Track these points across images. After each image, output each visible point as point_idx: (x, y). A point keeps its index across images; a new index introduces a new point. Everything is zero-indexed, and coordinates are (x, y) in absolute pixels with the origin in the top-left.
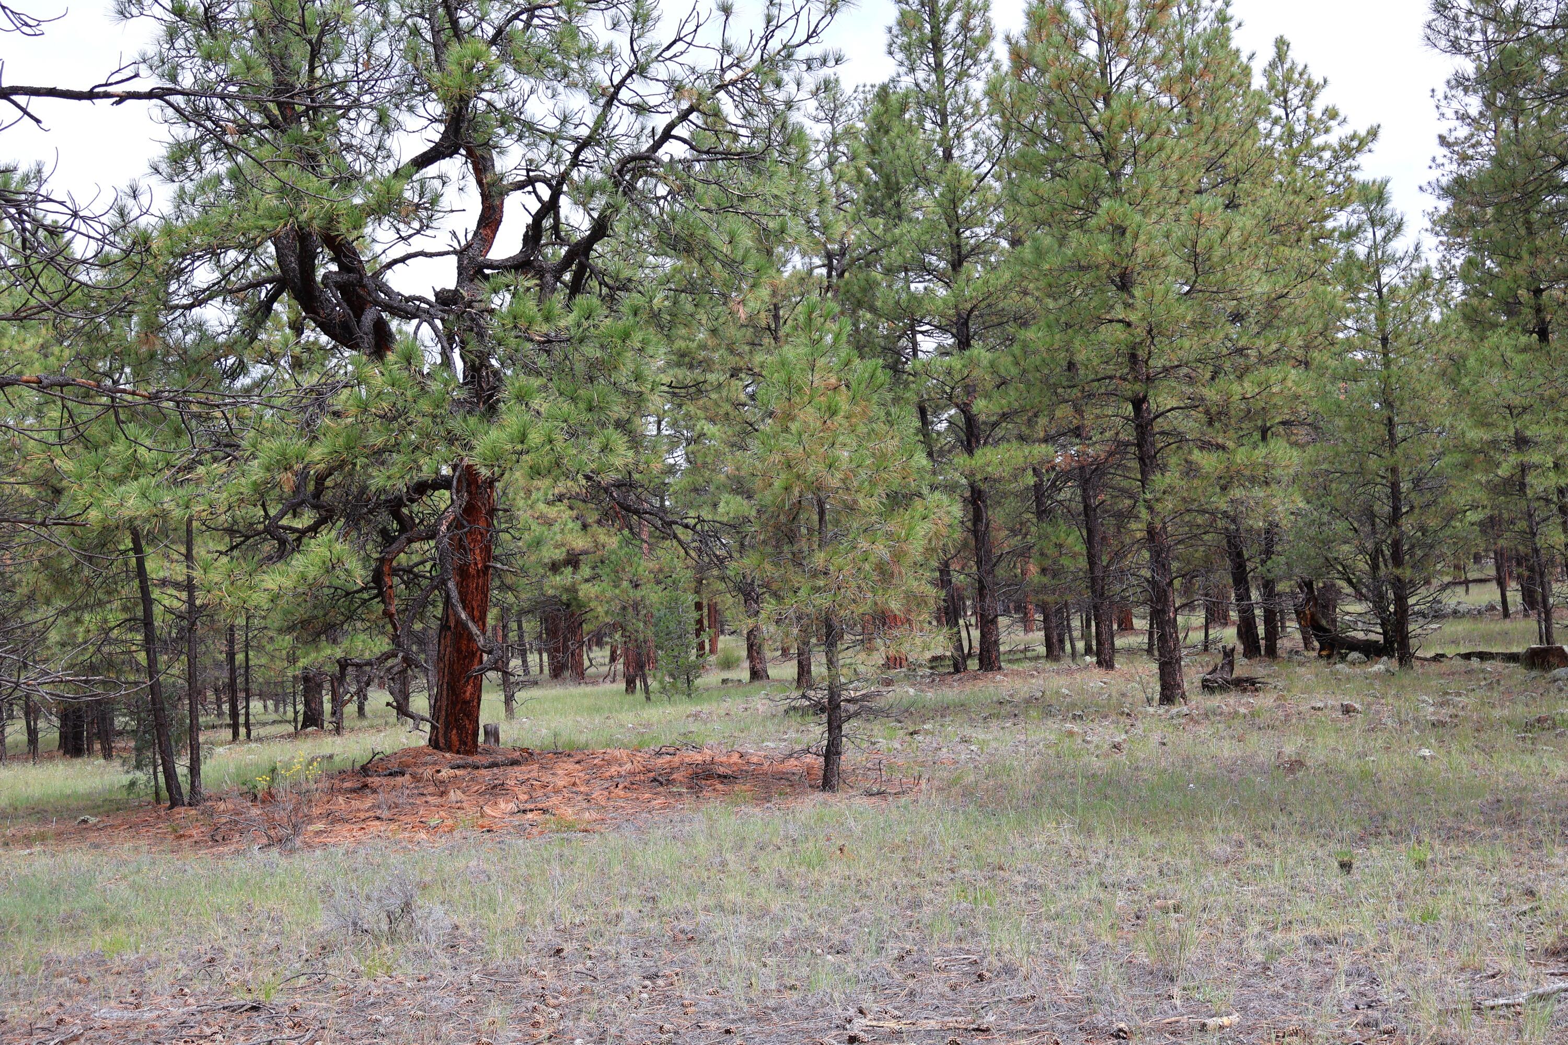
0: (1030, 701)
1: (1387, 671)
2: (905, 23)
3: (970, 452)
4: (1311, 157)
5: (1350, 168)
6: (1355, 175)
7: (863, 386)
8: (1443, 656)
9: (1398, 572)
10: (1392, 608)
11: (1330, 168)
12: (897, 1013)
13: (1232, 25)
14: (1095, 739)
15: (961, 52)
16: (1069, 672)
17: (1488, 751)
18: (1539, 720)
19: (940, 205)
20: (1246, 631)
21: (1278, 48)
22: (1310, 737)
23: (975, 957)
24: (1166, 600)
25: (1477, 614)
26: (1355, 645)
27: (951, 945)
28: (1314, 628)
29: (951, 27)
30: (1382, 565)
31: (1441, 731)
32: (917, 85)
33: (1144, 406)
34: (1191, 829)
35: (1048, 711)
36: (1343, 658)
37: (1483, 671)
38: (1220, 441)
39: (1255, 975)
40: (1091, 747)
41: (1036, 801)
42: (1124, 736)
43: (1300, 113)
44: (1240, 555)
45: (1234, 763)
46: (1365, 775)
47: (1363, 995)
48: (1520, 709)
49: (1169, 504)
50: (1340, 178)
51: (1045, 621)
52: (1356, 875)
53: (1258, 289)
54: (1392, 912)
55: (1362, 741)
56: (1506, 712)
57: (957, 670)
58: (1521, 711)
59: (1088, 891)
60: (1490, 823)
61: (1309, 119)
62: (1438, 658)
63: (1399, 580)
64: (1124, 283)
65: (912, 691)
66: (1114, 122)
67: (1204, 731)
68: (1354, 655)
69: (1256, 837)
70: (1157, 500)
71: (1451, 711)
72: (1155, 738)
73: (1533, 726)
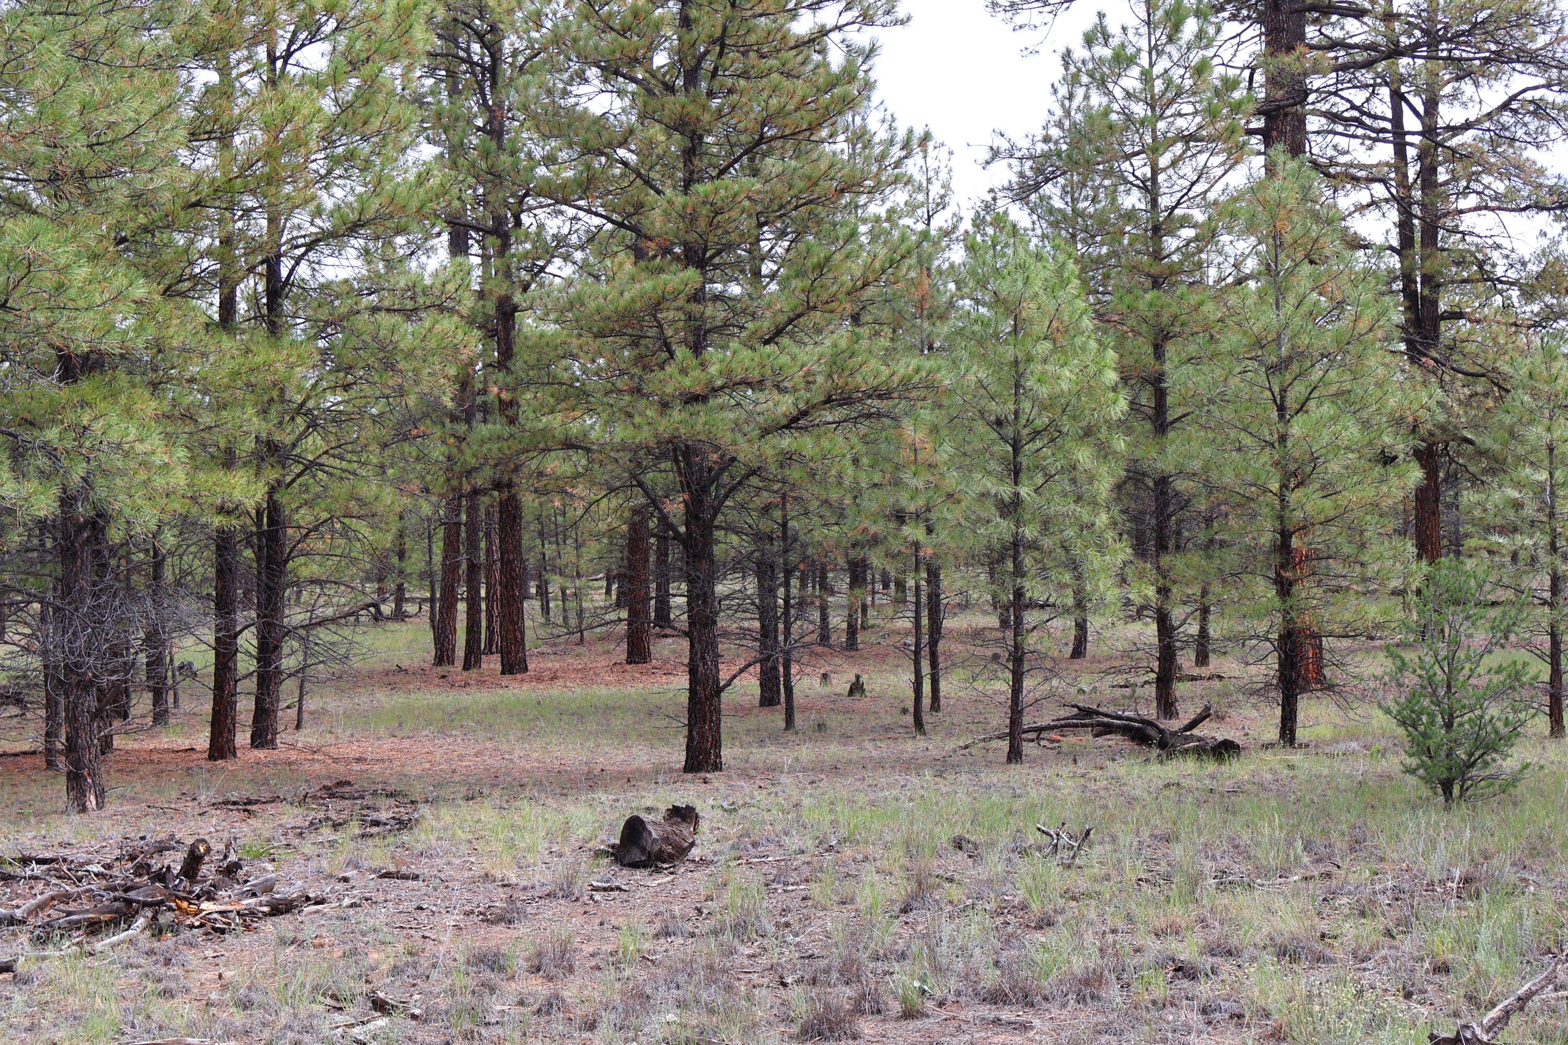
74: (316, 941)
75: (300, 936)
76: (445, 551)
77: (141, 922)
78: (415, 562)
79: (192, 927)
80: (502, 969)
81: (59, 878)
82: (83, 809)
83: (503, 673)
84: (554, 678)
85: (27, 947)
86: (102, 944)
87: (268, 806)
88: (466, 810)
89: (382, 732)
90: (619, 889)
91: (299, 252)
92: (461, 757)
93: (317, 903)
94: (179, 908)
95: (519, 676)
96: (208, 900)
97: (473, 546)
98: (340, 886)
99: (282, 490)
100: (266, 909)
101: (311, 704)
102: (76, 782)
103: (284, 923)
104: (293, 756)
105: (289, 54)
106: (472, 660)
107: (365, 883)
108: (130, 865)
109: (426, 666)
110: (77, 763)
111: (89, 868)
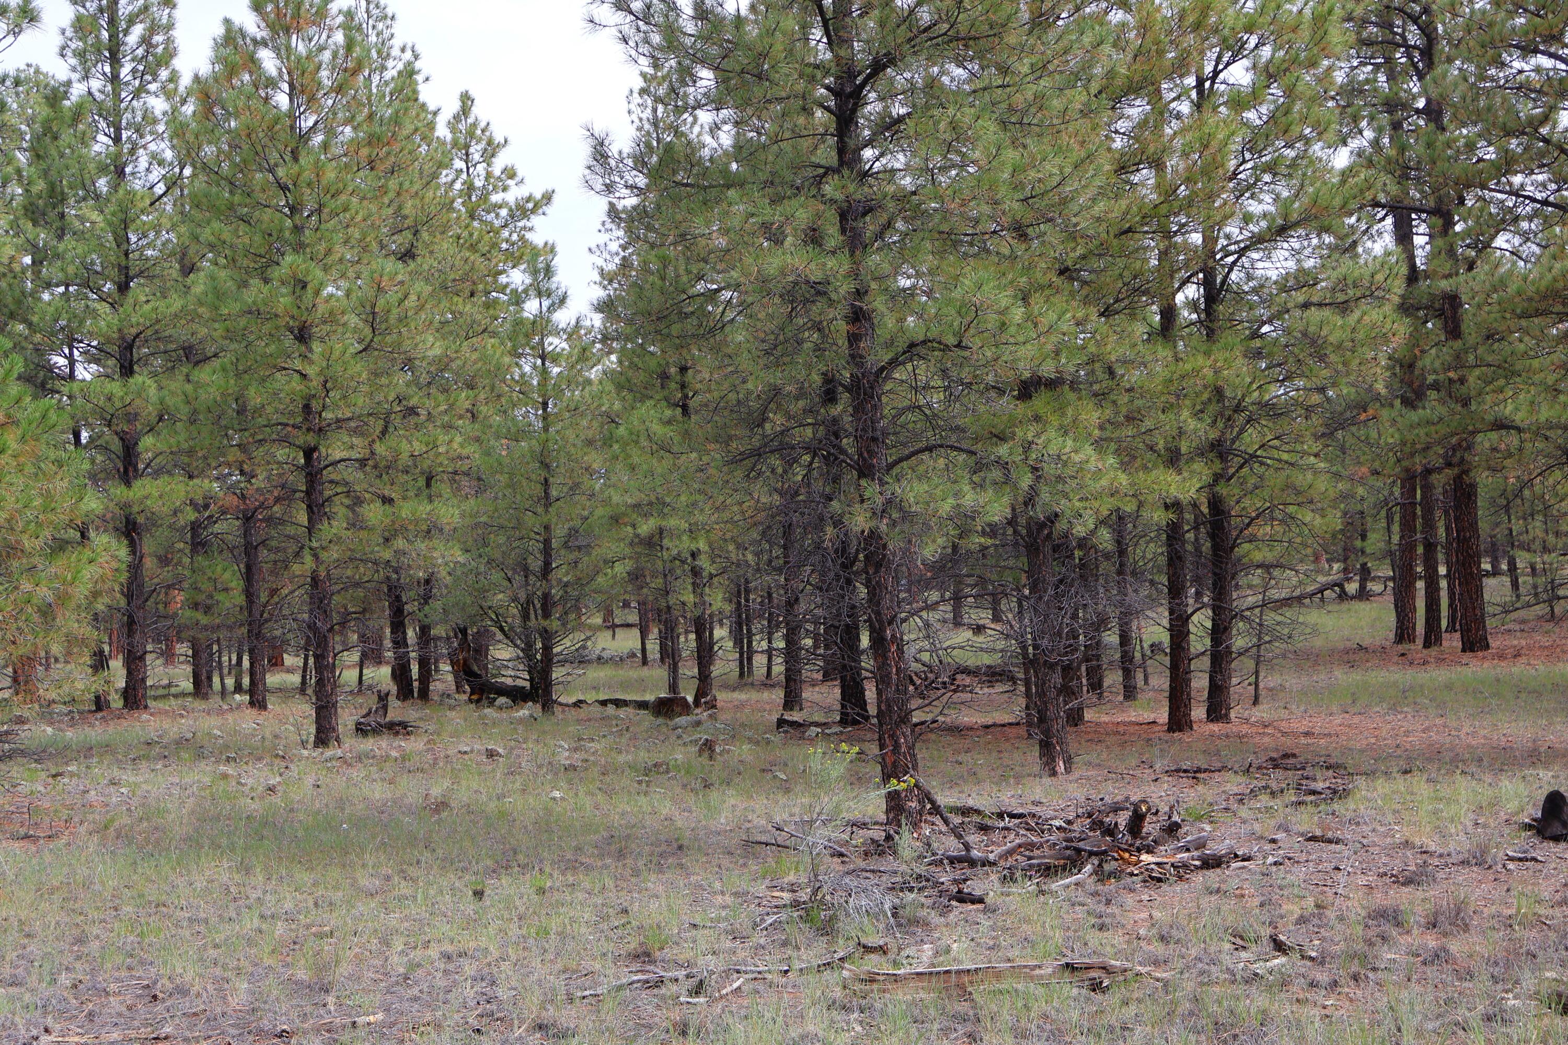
0: (181, 742)
1: (531, 716)
2: (80, 26)
3: (128, 484)
4: (488, 212)
5: (524, 228)
6: (529, 236)
7: (34, 425)
8: (581, 701)
9: (545, 623)
10: (539, 657)
11: (506, 226)
12: (79, 1030)
13: (419, 78)
14: (250, 781)
15: (141, 68)
16: (220, 712)
17: (609, 793)
18: (655, 765)
19: (110, 224)
20: (401, 674)
21: (463, 102)
22: (456, 780)
23: (146, 982)
24: (326, 645)
25: (619, 661)
26: (503, 691)
27: (124, 974)
28: (466, 673)
29: (132, 39)
30: (532, 616)
31: (571, 774)
32: (90, 93)
33: (315, 455)
34: (344, 866)
35: (200, 754)
36: (491, 703)
37: (617, 718)
38: (386, 493)
39: (397, 983)
40: (246, 789)
41: (193, 843)
42: (278, 779)
43: (481, 168)
44: (398, 598)
45: (385, 805)
46: (502, 814)
47: (484, 994)
48: (643, 754)
49: (334, 554)
50: (515, 237)
51: (194, 656)
52: (487, 902)
53: (430, 353)
54: (514, 930)
55: (501, 784)
56: (630, 757)
57: (99, 708)
58: (643, 756)
59: (251, 923)
60: (601, 856)
61: (489, 175)
62: (578, 704)
63: (546, 631)
64: (302, 335)
65: (49, 730)
66: (301, 178)
67: (357, 773)
68: (502, 700)
69: (403, 871)
70: (323, 548)
71: (584, 756)
72: (309, 781)
73: (650, 771)
74: (1237, 892)
75: (1224, 887)
76: (1402, 530)
77: (1088, 868)
78: (1375, 541)
79: (1132, 874)
80: (1398, 924)
81: (1028, 830)
82: (1054, 773)
83: (1464, 650)
84: (1517, 655)
85: (997, 884)
86: (1057, 884)
87: (1216, 775)
88: (1400, 783)
89: (1334, 709)
90: (1534, 859)
91: (1230, 259)
92: (1407, 733)
93: (1243, 860)
94: (1122, 858)
95: (1480, 654)
96: (1147, 853)
97: (1429, 525)
98: (1268, 847)
99: (1222, 482)
100: (1197, 863)
101: (1268, 680)
102: (1048, 750)
103: (1213, 876)
104: (1245, 729)
105: (1216, 73)
106: (1432, 637)
107: (1289, 844)
108: (1088, 820)
109: (1388, 644)
110: (1047, 733)
111: (1052, 822)
